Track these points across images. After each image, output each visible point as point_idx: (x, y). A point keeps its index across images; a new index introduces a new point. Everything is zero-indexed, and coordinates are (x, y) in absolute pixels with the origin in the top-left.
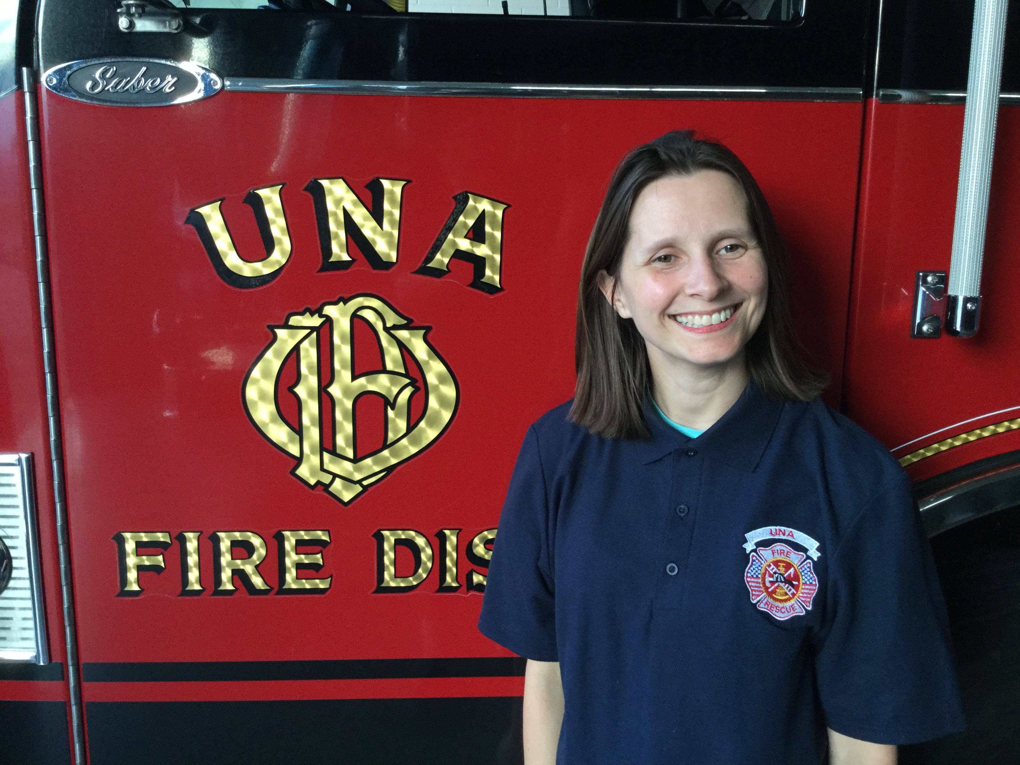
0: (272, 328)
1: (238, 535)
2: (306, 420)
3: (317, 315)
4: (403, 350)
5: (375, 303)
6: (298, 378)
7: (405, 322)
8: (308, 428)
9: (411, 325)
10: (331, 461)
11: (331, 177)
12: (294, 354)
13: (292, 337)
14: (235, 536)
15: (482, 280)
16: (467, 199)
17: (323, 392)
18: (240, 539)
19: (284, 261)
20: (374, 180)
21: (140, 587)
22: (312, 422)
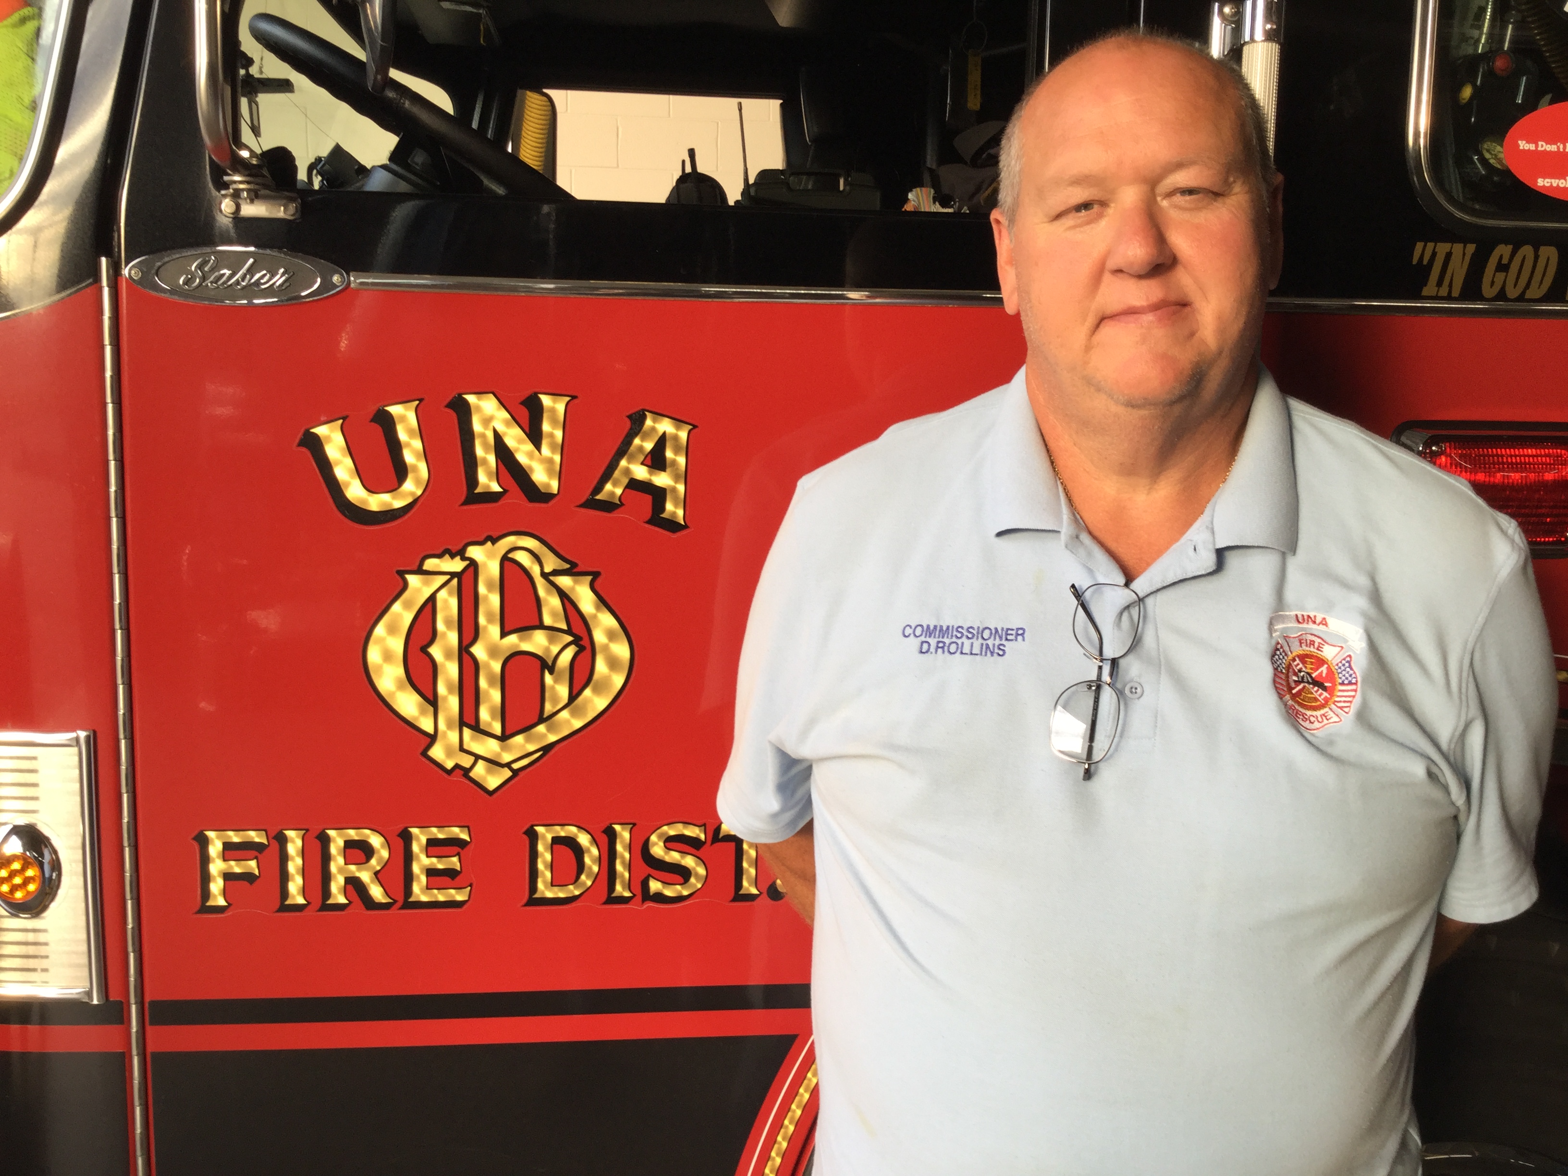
0: (401, 574)
1: (352, 834)
2: (442, 689)
3: (458, 558)
4: (566, 601)
5: (530, 543)
6: (433, 636)
7: (568, 566)
8: (445, 699)
9: (575, 570)
10: (473, 738)
11: (478, 393)
12: (430, 604)
13: (427, 583)
14: (349, 835)
15: (662, 516)
16: (644, 418)
17: (464, 653)
18: (356, 838)
19: (419, 492)
20: (531, 395)
21: (227, 901)
22: (450, 690)
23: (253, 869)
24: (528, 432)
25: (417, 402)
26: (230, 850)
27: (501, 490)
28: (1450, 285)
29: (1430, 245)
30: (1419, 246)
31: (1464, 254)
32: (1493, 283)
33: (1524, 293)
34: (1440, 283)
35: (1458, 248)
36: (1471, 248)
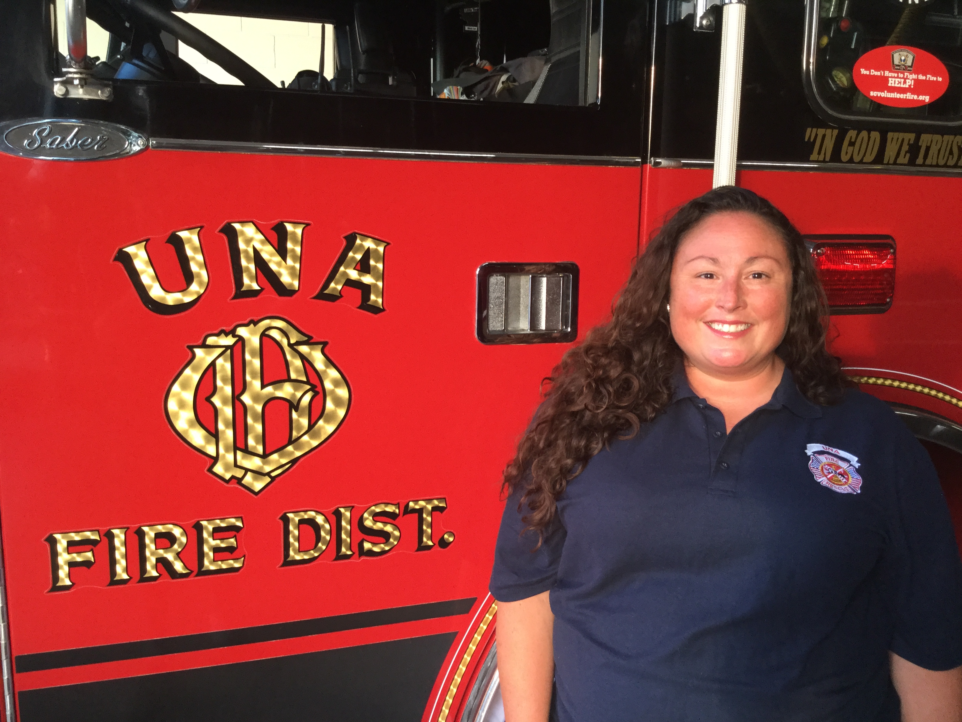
0: (191, 348)
1: (160, 528)
2: (221, 426)
3: (230, 336)
4: (305, 362)
5: (280, 324)
6: (214, 390)
7: (306, 339)
8: (224, 432)
9: (312, 341)
10: (243, 458)
11: (242, 222)
12: (212, 368)
13: (208, 354)
14: (158, 530)
15: (368, 303)
16: (355, 239)
17: (236, 401)
18: (163, 531)
19: (202, 292)
20: (279, 223)
21: (71, 581)
22: (227, 426)
23: (91, 558)
24: (277, 248)
25: (199, 229)
26: (72, 546)
27: (259, 288)
28: (825, 154)
29: (814, 130)
30: (809, 130)
31: (832, 135)
32: (847, 153)
33: (862, 159)
34: (819, 153)
35: (829, 131)
36: (836, 132)
